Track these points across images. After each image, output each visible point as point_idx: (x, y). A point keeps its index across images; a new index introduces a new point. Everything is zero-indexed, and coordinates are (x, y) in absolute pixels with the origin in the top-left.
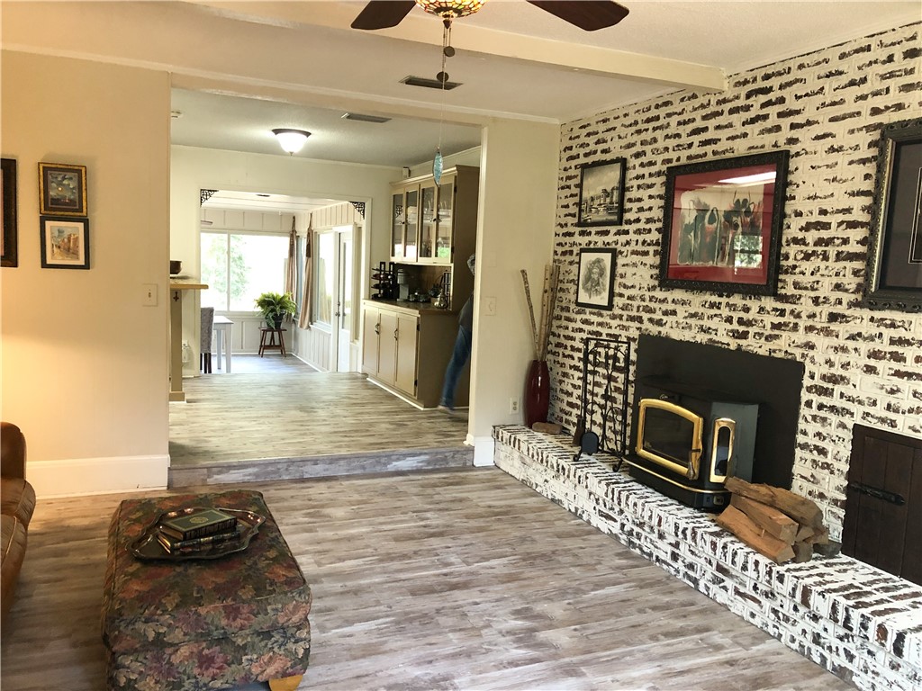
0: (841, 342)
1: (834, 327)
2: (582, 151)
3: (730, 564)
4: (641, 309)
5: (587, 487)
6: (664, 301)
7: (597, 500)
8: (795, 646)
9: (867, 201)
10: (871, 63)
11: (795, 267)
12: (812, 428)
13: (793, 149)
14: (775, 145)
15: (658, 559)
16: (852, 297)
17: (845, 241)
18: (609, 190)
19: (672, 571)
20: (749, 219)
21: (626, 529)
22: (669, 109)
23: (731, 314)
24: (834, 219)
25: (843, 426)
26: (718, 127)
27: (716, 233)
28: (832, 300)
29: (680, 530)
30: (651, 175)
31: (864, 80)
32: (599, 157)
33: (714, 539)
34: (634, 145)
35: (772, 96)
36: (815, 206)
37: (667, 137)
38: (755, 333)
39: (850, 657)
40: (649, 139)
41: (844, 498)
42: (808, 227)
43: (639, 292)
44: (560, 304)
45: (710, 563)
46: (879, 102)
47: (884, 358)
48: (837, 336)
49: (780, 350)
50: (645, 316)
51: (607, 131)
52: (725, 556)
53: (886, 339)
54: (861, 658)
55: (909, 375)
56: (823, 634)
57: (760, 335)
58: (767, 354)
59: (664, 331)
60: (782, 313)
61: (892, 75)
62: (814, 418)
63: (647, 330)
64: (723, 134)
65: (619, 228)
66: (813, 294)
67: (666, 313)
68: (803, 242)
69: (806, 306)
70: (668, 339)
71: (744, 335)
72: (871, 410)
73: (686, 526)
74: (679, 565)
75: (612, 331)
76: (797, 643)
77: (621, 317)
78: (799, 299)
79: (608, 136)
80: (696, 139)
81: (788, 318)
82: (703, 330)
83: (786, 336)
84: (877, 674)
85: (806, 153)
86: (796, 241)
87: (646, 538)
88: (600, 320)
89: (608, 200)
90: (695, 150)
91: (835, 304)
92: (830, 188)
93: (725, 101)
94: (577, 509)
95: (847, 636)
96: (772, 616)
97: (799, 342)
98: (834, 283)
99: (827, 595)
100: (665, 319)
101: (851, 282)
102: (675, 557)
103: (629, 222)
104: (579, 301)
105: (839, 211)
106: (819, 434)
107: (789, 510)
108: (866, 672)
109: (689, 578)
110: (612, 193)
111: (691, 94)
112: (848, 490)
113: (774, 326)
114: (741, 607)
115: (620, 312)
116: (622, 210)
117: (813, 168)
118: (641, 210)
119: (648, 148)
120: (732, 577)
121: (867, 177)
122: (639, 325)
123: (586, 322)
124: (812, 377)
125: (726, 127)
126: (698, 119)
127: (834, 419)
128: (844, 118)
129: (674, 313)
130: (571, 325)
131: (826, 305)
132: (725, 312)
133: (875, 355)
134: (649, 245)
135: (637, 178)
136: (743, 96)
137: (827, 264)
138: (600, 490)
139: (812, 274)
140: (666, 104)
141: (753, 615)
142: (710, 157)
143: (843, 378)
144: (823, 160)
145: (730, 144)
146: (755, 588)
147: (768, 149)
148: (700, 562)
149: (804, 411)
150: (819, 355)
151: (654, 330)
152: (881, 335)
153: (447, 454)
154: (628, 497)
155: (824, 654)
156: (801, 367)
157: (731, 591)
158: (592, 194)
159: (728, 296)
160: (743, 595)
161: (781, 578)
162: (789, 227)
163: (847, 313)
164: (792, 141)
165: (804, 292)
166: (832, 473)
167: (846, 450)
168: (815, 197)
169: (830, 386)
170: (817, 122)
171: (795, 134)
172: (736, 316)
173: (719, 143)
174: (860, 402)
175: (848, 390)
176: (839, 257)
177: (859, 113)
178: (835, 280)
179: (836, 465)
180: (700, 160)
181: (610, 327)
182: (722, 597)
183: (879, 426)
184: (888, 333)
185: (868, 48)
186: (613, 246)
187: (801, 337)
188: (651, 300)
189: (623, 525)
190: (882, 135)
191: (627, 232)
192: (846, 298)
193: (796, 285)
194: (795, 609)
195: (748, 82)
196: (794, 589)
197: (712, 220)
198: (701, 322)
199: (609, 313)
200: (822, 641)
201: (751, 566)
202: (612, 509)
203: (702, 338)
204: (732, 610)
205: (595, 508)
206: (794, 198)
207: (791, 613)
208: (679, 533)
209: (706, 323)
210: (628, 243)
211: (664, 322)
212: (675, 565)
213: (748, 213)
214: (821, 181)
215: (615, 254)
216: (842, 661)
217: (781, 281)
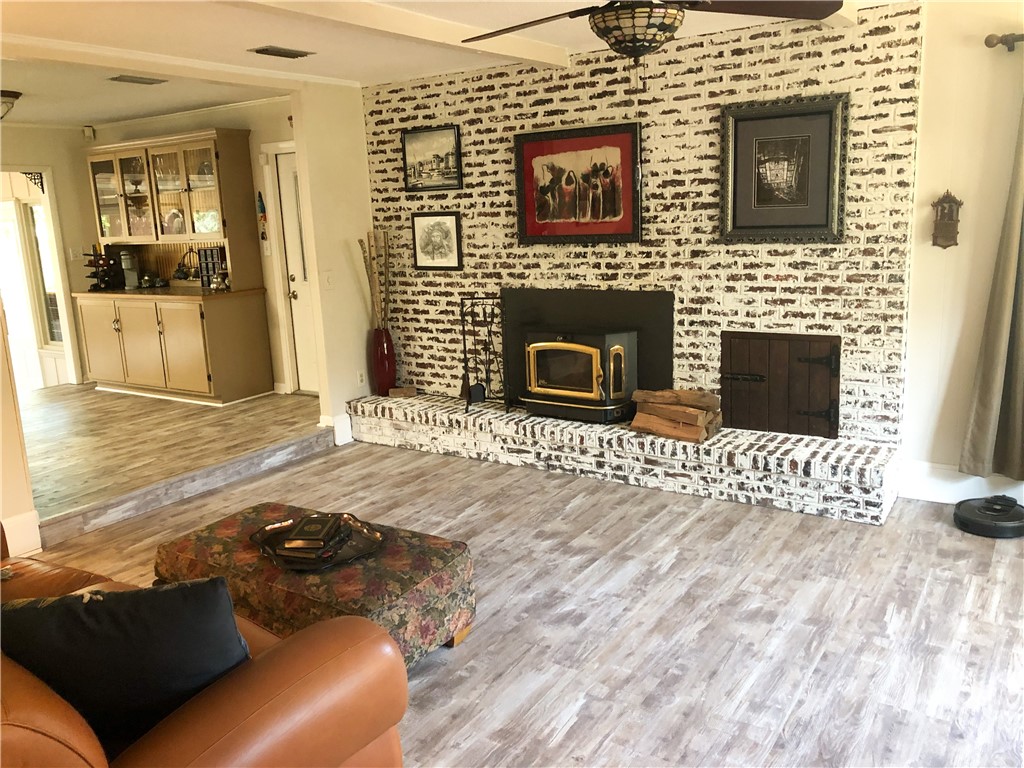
0: (704, 271)
1: (696, 261)
2: (396, 116)
3: (660, 455)
4: (498, 266)
5: (491, 431)
6: (525, 256)
7: (504, 441)
8: (725, 497)
9: (714, 163)
10: (704, 57)
11: (656, 217)
12: (686, 340)
13: (644, 121)
14: (626, 117)
15: (582, 471)
16: (710, 237)
17: (699, 194)
18: (442, 155)
19: (599, 477)
20: (608, 180)
21: (542, 456)
22: (505, 80)
23: (599, 260)
24: (687, 178)
25: (713, 334)
26: (564, 100)
27: (575, 193)
28: (693, 239)
29: (605, 441)
30: (491, 141)
31: (700, 69)
32: (420, 122)
33: (641, 440)
34: (466, 112)
35: (618, 75)
36: (670, 167)
37: (505, 106)
38: (624, 274)
39: (769, 490)
40: (484, 107)
41: (718, 387)
42: (665, 184)
43: (493, 251)
44: (393, 270)
45: (638, 459)
46: (716, 87)
47: (740, 279)
48: (700, 268)
49: (650, 285)
50: (504, 272)
51: (428, 97)
52: (654, 450)
53: (740, 265)
54: (778, 488)
55: (761, 289)
56: (746, 481)
57: (630, 275)
58: (638, 289)
59: (527, 283)
60: (649, 255)
61: (723, 67)
62: (687, 333)
63: (508, 284)
64: (570, 106)
65: (459, 191)
66: (675, 237)
67: (527, 267)
68: (661, 196)
69: (670, 247)
70: (533, 290)
71: (614, 277)
72: (735, 319)
73: (610, 437)
74: (607, 469)
75: (466, 290)
76: (725, 495)
77: (475, 276)
78: (663, 242)
79: (431, 102)
80: (541, 109)
81: (654, 259)
82: (569, 277)
83: (653, 272)
84: (792, 494)
85: (656, 125)
86: (654, 196)
87: (566, 458)
88: (448, 280)
89: (442, 165)
90: (539, 120)
91: (696, 243)
92: (681, 153)
93: (568, 77)
94: (479, 455)
95: (765, 477)
96: (702, 482)
97: (666, 276)
98: (693, 227)
99: (748, 453)
100: (527, 272)
101: (708, 225)
102: (600, 465)
103: (470, 186)
104: (419, 264)
105: (690, 171)
106: (692, 344)
107: (694, 404)
108: (783, 496)
109: (618, 477)
110: (447, 158)
111: (529, 68)
112: (722, 381)
113: (642, 266)
114: (671, 485)
115: (473, 271)
116: (461, 175)
117: (663, 137)
118: (484, 174)
119: (484, 116)
120: (660, 464)
121: (712, 144)
122: (497, 281)
123: (430, 284)
124: (682, 302)
125: (572, 99)
126: (541, 91)
127: (704, 330)
128: (686, 98)
129: (537, 266)
130: (409, 289)
131: (688, 245)
132: (593, 260)
133: (733, 278)
134: (498, 206)
135: (475, 143)
136: (587, 73)
137: (686, 213)
138: (509, 430)
139: (673, 221)
140: (501, 75)
141: (684, 487)
142: (558, 126)
143: (708, 299)
144: (671, 131)
145: (578, 115)
146: (684, 466)
147: (619, 121)
148: (626, 462)
149: (677, 328)
150: (686, 284)
151: (517, 283)
152: (736, 263)
153: (311, 440)
154: (543, 429)
155: (748, 494)
156: (671, 295)
157: (661, 476)
158: (420, 159)
159: (593, 246)
160: (673, 475)
161: (708, 453)
162: (647, 185)
163: (707, 249)
164: (642, 114)
165: (666, 237)
166: (707, 370)
167: (717, 352)
168: (668, 160)
169: (698, 306)
170: (662, 100)
171: (644, 108)
172: (603, 262)
173: (566, 114)
174: (724, 314)
175: (714, 307)
176: (695, 206)
177: (699, 95)
178: (694, 225)
179: (710, 364)
180: (547, 129)
181: (463, 286)
182: (652, 482)
183: (742, 329)
184: (741, 261)
185: (702, 45)
186: (455, 209)
187: (668, 272)
188: (508, 257)
189: (538, 454)
190: (723, 112)
191: (470, 196)
192: (705, 238)
193: (659, 231)
194: (721, 471)
195: (592, 62)
196: (720, 458)
197: (569, 181)
198: (568, 271)
199: (459, 273)
200: (746, 486)
201: (679, 451)
202: (524, 443)
203: (571, 284)
204: (664, 489)
205: (502, 448)
206: (649, 161)
207: (719, 476)
208: (605, 444)
209: (573, 271)
210: (472, 206)
211: (527, 274)
212: (602, 471)
213: (606, 174)
214: (673, 147)
215: (458, 216)
216: (765, 494)
217: (644, 229)
